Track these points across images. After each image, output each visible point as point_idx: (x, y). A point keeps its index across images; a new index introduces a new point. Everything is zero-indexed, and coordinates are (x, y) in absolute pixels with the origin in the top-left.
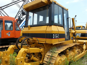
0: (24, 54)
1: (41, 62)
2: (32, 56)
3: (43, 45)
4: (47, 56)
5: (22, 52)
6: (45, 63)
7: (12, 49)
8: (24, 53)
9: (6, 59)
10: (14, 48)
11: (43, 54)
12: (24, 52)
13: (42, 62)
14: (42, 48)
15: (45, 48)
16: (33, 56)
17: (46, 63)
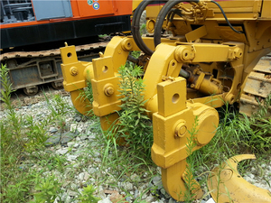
0: (172, 68)
1: (229, 96)
2: (197, 75)
3: (244, 32)
4: (261, 76)
5: (166, 59)
6: (250, 101)
7: (120, 51)
8: (174, 64)
9: (108, 86)
10: (128, 48)
11: (237, 67)
12: (173, 61)
13: (232, 99)
14: (237, 45)
15: (247, 43)
16: (202, 75)
17: (255, 102)
